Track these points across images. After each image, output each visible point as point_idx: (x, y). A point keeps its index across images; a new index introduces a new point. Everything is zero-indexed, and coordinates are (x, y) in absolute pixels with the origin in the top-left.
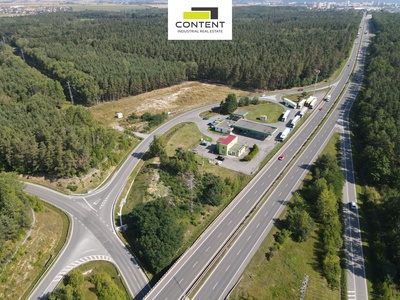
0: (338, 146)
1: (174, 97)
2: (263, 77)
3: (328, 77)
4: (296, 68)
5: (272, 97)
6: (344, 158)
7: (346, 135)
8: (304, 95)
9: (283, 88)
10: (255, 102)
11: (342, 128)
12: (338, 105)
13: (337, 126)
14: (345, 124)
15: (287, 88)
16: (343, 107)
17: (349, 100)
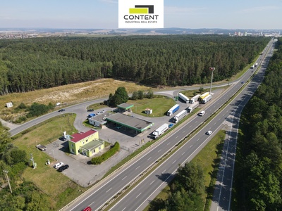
0: (220, 147)
1: (81, 90)
2: (163, 74)
3: (230, 76)
4: (196, 67)
5: (170, 92)
6: (223, 166)
7: (233, 134)
8: (201, 91)
9: (184, 85)
10: (150, 97)
11: (231, 125)
12: (233, 101)
13: (225, 122)
14: (235, 121)
15: (188, 84)
16: (238, 103)
17: (246, 97)
